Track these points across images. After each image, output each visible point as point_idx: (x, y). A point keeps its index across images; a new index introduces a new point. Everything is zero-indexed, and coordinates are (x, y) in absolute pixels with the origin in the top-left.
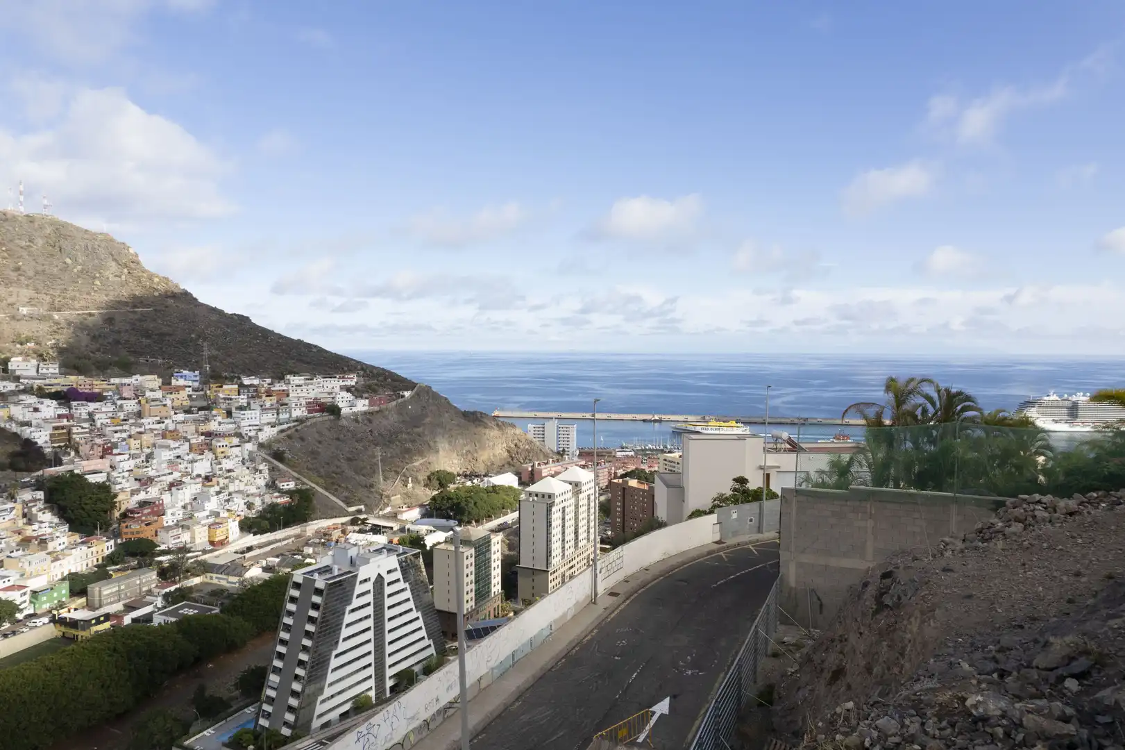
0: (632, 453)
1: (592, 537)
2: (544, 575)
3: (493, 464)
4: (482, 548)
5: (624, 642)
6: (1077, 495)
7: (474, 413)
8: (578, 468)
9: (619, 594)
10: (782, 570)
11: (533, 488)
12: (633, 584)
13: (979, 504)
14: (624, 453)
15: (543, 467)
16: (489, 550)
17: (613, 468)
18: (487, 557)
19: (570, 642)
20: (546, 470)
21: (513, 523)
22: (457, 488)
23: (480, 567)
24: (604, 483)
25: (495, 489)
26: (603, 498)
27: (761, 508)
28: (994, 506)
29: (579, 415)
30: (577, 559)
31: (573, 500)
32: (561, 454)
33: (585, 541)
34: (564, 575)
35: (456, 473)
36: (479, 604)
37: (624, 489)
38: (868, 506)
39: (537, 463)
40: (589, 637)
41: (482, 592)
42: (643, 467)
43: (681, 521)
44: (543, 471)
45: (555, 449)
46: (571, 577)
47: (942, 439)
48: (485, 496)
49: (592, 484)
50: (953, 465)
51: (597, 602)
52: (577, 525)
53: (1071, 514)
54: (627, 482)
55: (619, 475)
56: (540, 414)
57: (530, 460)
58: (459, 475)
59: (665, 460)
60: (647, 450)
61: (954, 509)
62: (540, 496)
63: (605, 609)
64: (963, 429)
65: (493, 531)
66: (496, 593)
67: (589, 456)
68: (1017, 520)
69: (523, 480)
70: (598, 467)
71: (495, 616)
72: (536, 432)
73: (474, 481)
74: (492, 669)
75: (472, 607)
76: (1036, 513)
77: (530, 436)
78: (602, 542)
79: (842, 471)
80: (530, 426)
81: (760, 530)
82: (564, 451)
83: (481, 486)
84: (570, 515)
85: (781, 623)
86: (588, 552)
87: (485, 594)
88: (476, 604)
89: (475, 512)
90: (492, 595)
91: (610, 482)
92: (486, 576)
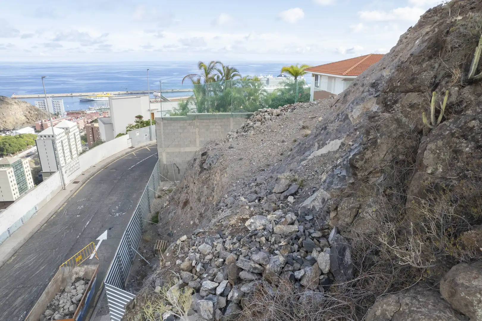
0: (95, 111)
3: (17, 123)
4: (18, 166)
5: (82, 206)
6: (280, 107)
8: (67, 121)
9: (79, 182)
10: (159, 157)
11: (43, 133)
12: (87, 175)
13: (241, 116)
14: (91, 112)
15: (47, 122)
16: (22, 167)
17: (86, 119)
18: (22, 171)
19: (50, 214)
21: (35, 152)
23: (18, 176)
24: (82, 126)
25: (20, 136)
26: (83, 134)
27: (150, 129)
28: (247, 117)
29: (65, 95)
31: (66, 136)
32: (57, 115)
36: (22, 195)
37: (92, 128)
38: (196, 122)
39: (43, 120)
40: (62, 208)
42: (101, 117)
44: (48, 124)
45: (53, 113)
47: (225, 89)
48: (15, 140)
49: (76, 127)
50: (231, 99)
51: (66, 188)
52: (71, 148)
53: (278, 115)
54: (93, 125)
55: (89, 122)
56: (41, 96)
57: (39, 119)
60: (102, 109)
61: (231, 119)
62: (47, 137)
63: (71, 191)
64: (234, 84)
65: (23, 157)
66: (31, 187)
67: (73, 114)
68: (258, 121)
69: (37, 130)
70: (77, 120)
72: (40, 105)
73: (7, 133)
76: (266, 116)
77: (37, 107)
79: (184, 107)
80: (36, 102)
81: (151, 139)
82: (58, 113)
83: (12, 135)
84: (66, 143)
85: (161, 181)
87: (25, 189)
88: (20, 194)
89: (10, 149)
90: (29, 188)
91: (85, 126)
92: (24, 180)
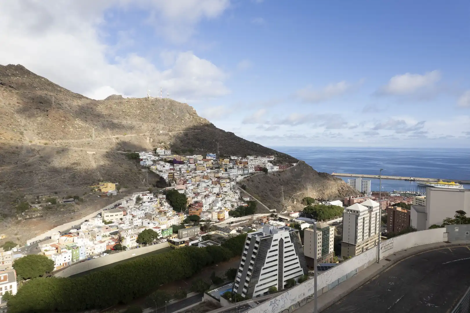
0: (399, 195)
1: (377, 232)
2: (354, 247)
3: (331, 196)
4: (326, 232)
5: (393, 283)
7: (323, 173)
8: (371, 200)
9: (391, 260)
11: (350, 208)
12: (398, 256)
14: (394, 195)
15: (354, 199)
16: (329, 233)
17: (389, 201)
18: (328, 236)
19: (366, 279)
20: (356, 200)
21: (340, 223)
22: (315, 205)
23: (324, 240)
24: (384, 208)
25: (332, 207)
26: (383, 215)
29: (373, 176)
30: (370, 242)
31: (368, 215)
32: (363, 193)
33: (374, 234)
34: (363, 248)
35: (315, 199)
37: (394, 211)
39: (352, 197)
40: (374, 278)
41: (325, 251)
42: (404, 202)
43: (425, 229)
44: (354, 200)
45: (360, 191)
46: (367, 249)
48: (327, 209)
49: (378, 208)
51: (380, 262)
52: (370, 226)
54: (396, 208)
55: (392, 204)
56: (354, 175)
57: (348, 195)
58: (316, 200)
59: (416, 199)
60: (407, 194)
62: (353, 211)
63: (383, 266)
65: (331, 225)
66: (331, 252)
67: (377, 195)
69: (345, 204)
70: (381, 200)
71: (330, 262)
72: (352, 183)
73: (323, 203)
74: (329, 285)
75: (320, 256)
77: (349, 184)
78: (382, 235)
80: (349, 180)
82: (364, 192)
83: (326, 205)
84: (367, 221)
86: (375, 239)
87: (326, 252)
88: (322, 256)
89: (323, 216)
90: (330, 253)
91: (387, 207)
92: (327, 244)
